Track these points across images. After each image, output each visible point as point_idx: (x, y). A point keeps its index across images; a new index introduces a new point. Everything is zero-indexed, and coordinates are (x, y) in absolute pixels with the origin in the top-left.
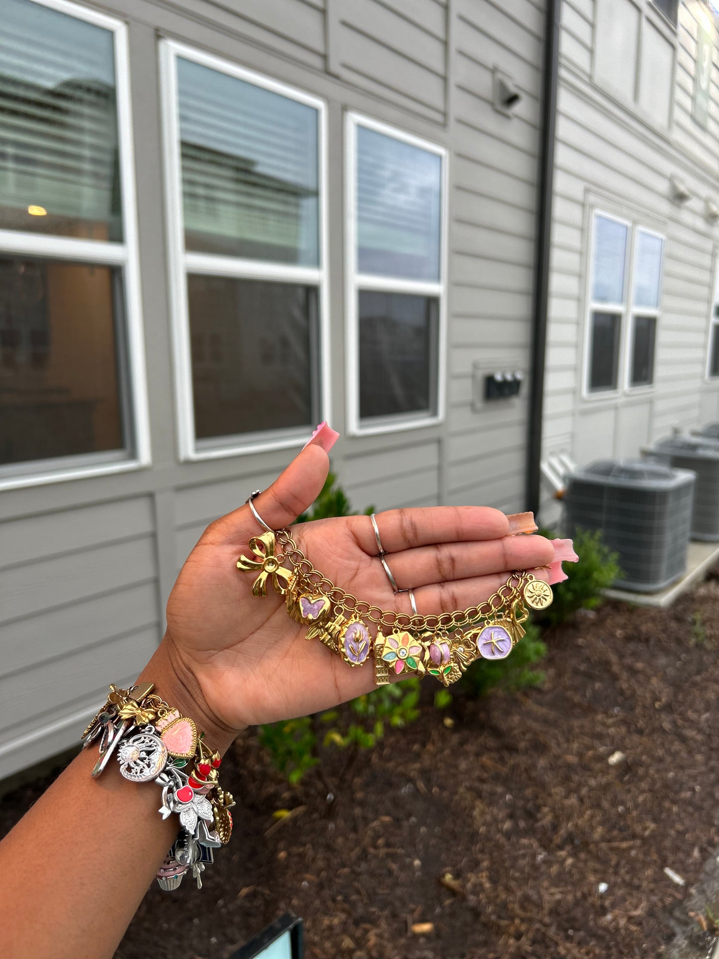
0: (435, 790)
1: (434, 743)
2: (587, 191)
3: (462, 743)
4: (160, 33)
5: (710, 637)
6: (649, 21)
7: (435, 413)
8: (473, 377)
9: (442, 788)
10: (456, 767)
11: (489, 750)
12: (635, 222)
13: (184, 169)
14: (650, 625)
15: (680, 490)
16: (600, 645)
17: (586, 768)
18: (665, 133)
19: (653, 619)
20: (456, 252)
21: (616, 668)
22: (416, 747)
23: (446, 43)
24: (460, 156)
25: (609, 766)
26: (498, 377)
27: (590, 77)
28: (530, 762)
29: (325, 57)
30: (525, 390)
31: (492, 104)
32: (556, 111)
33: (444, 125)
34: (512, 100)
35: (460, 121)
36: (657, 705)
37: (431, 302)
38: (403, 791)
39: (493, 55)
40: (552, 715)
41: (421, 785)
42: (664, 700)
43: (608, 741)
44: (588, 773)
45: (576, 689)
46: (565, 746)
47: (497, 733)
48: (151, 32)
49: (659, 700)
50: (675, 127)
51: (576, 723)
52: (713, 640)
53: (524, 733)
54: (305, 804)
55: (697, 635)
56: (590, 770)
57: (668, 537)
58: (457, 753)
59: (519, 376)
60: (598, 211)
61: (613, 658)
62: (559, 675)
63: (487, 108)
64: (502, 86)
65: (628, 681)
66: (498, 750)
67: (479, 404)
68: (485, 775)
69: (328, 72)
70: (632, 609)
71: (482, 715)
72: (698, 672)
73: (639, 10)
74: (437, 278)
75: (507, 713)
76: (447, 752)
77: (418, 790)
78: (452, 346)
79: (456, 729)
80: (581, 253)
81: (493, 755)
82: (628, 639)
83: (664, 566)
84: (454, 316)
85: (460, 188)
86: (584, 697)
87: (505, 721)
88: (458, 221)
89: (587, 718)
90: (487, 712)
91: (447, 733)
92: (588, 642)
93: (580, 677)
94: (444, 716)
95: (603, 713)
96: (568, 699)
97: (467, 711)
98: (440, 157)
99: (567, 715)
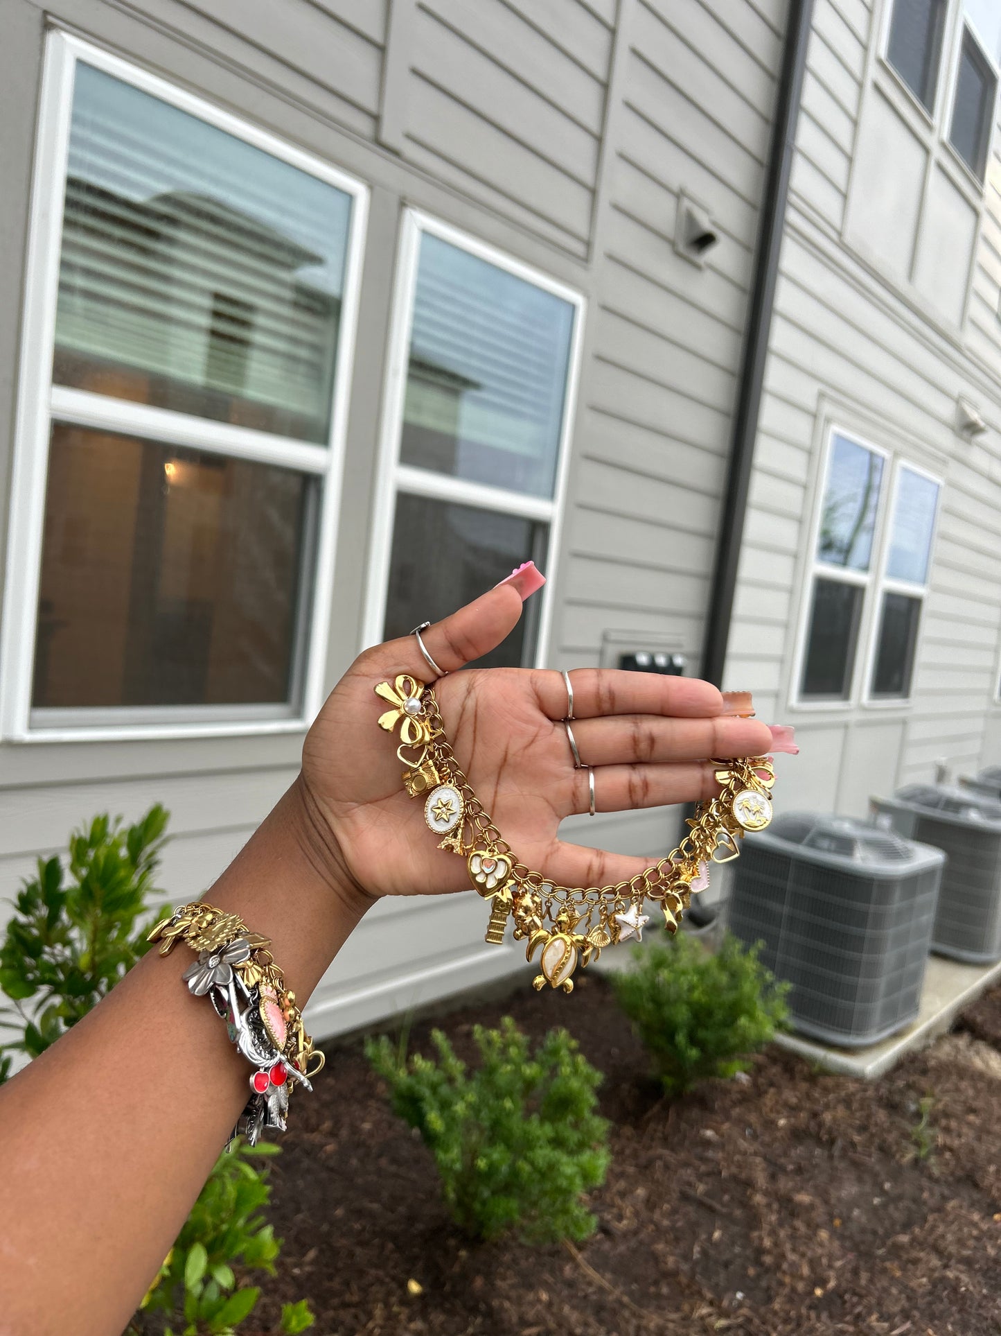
2: (821, 396)
4: (50, 19)
5: (940, 1150)
6: (940, 167)
8: (601, 653)
12: (896, 455)
13: (66, 244)
14: (841, 1111)
15: (913, 882)
16: (743, 1144)
18: (955, 334)
19: (847, 1102)
20: (586, 457)
21: (759, 1199)
23: (599, 140)
24: (605, 308)
26: (643, 660)
27: (840, 234)
29: (376, 118)
31: (672, 243)
32: (777, 270)
33: (586, 260)
34: (704, 241)
35: (611, 257)
36: (818, 1292)
37: (537, 529)
39: (679, 172)
40: (615, 1293)
42: (832, 1284)
45: (676, 1237)
47: (495, 1330)
48: (37, 15)
49: (822, 1282)
50: (968, 326)
51: (653, 1321)
52: (948, 1155)
55: (918, 1144)
57: (889, 957)
59: (679, 662)
60: (835, 428)
61: (761, 1179)
62: (651, 1204)
63: (665, 249)
64: (691, 220)
65: (773, 1233)
69: (378, 142)
70: (816, 1075)
71: (479, 1282)
72: (906, 1227)
73: (927, 151)
74: (552, 496)
75: (528, 1284)
78: (566, 602)
79: (422, 1306)
80: (805, 487)
82: (797, 1135)
83: (878, 1005)
84: (572, 555)
85: (599, 358)
86: (686, 1257)
87: (519, 1302)
88: (595, 409)
89: (678, 1309)
90: (489, 1276)
91: (404, 1313)
92: (722, 1136)
93: (690, 1209)
94: (410, 1274)
95: (711, 1303)
96: (656, 1258)
97: (456, 1269)
98: (573, 307)
99: (642, 1299)
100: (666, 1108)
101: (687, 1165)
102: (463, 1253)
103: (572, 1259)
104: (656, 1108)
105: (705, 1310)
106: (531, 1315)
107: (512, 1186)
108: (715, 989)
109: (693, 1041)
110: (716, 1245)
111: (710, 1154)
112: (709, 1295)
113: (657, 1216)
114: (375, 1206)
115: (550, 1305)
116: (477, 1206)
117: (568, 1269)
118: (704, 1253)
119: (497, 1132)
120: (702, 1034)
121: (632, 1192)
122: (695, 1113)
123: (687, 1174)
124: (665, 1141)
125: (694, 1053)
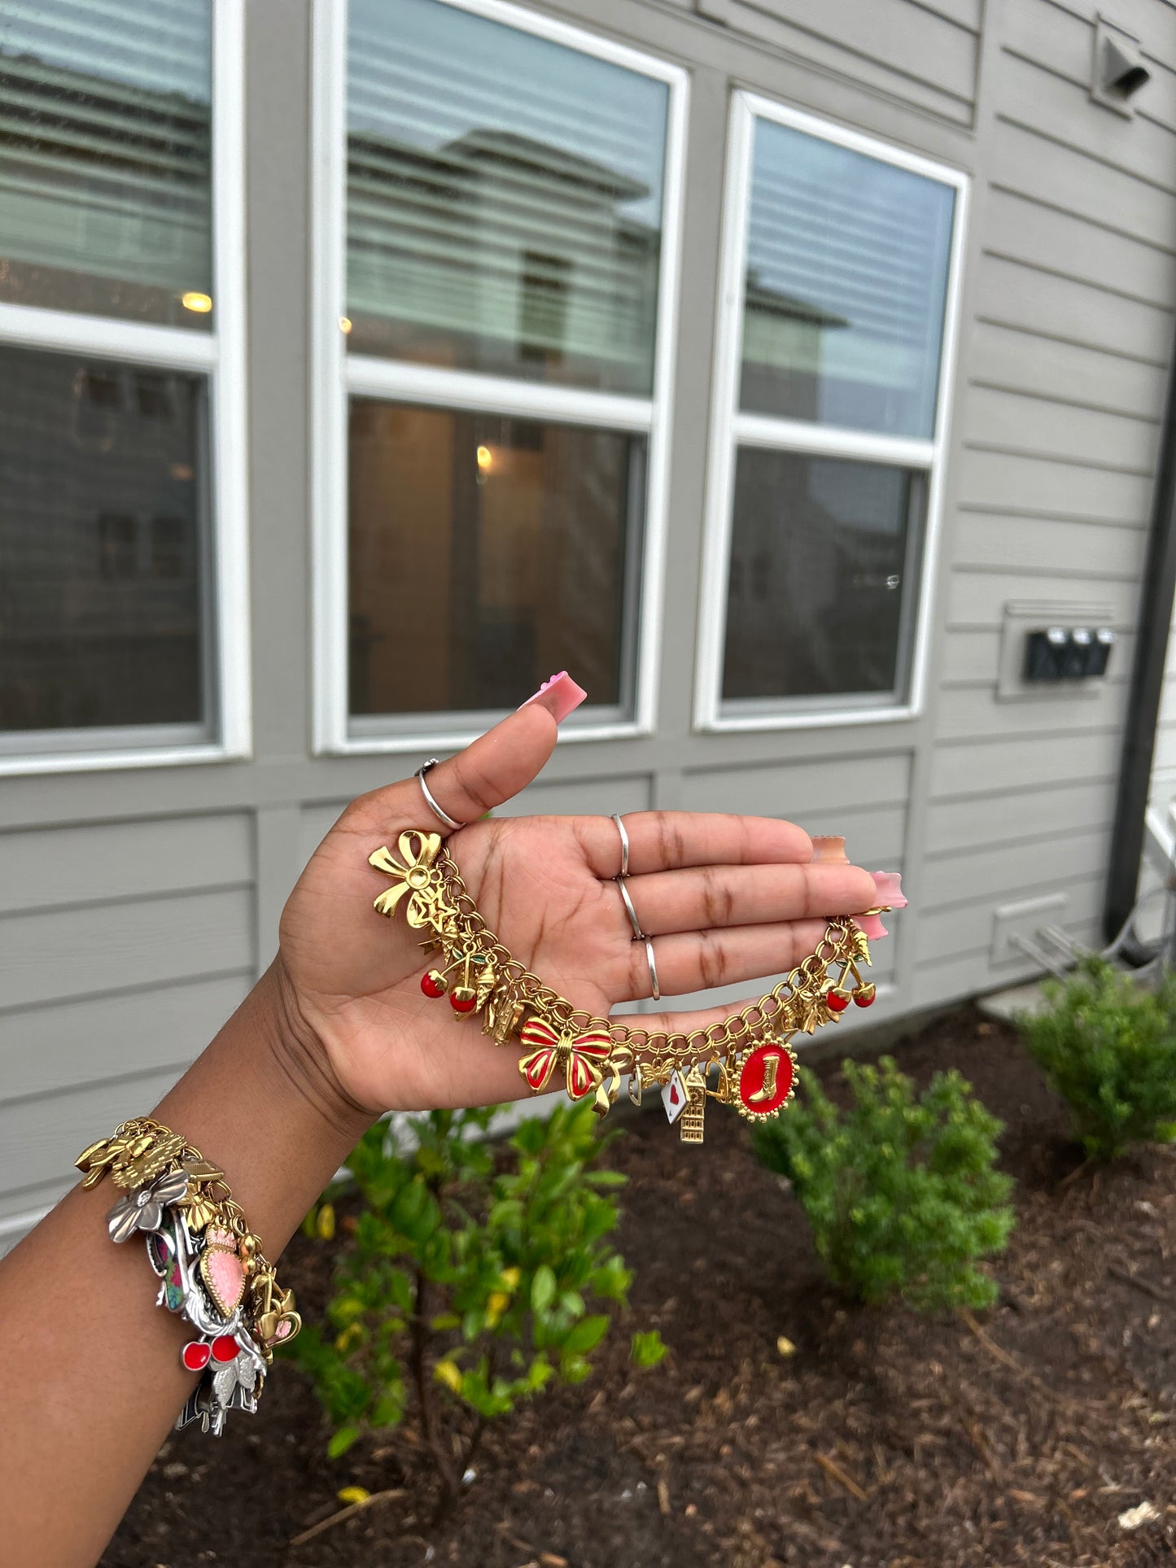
0: (691, 1510)
1: (733, 1395)
3: (790, 1407)
7: (905, 700)
8: (1002, 631)
9: (707, 1510)
10: (755, 1463)
11: (848, 1435)
13: (351, 192)
17: (1056, 1529)
20: (974, 383)
22: (693, 1393)
24: (997, 187)
25: (1116, 1535)
26: (1057, 637)
28: (927, 1487)
30: (1119, 664)
31: (1087, 89)
33: (968, 128)
34: (1132, 80)
35: (1003, 119)
37: (914, 478)
38: (626, 1495)
40: (1024, 1373)
41: (663, 1491)
43: (1135, 1468)
44: (1055, 1546)
45: (1102, 1319)
46: (1027, 1461)
47: (879, 1398)
51: (1071, 1407)
53: (938, 1410)
54: (406, 1487)
56: (1065, 1538)
58: (773, 1426)
59: (1105, 637)
62: (1068, 1280)
63: (1079, 96)
64: (1111, 52)
66: (864, 1441)
67: (1010, 688)
68: (814, 1499)
69: (699, 13)
71: (859, 1347)
74: (931, 435)
75: (917, 1352)
76: (752, 1421)
77: (656, 1503)
78: (953, 568)
79: (794, 1366)
81: (851, 1450)
84: (960, 508)
85: (990, 253)
86: (1115, 1341)
87: (906, 1371)
88: (984, 320)
89: (1103, 1397)
90: (871, 1341)
91: (773, 1372)
92: (1164, 1210)
93: (1121, 1291)
94: (780, 1332)
95: (1145, 1395)
96: (1075, 1340)
97: (832, 1330)
98: (954, 191)
99: (1058, 1383)
100: (1088, 1174)
101: (1116, 1240)
102: (841, 1315)
103: (969, 1332)
104: (1076, 1173)
105: (1136, 1401)
106: (921, 1386)
107: (894, 1242)
108: (1151, 1033)
109: (1122, 1094)
110: (1154, 1332)
111: (1147, 1229)
112: (1142, 1386)
113: (1077, 1293)
114: (739, 1261)
115: (943, 1379)
116: (854, 1264)
117: (965, 1343)
118: (1137, 1338)
119: (874, 1181)
120: (1134, 1087)
121: (1046, 1265)
122: (1127, 1182)
123: (1118, 1250)
124: (1088, 1211)
125: (1124, 1109)
